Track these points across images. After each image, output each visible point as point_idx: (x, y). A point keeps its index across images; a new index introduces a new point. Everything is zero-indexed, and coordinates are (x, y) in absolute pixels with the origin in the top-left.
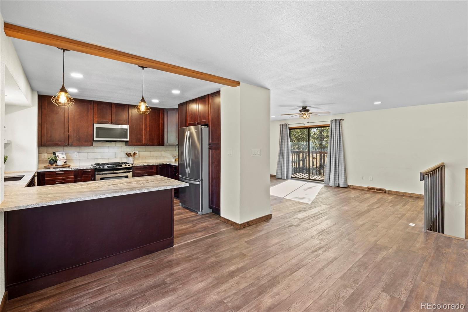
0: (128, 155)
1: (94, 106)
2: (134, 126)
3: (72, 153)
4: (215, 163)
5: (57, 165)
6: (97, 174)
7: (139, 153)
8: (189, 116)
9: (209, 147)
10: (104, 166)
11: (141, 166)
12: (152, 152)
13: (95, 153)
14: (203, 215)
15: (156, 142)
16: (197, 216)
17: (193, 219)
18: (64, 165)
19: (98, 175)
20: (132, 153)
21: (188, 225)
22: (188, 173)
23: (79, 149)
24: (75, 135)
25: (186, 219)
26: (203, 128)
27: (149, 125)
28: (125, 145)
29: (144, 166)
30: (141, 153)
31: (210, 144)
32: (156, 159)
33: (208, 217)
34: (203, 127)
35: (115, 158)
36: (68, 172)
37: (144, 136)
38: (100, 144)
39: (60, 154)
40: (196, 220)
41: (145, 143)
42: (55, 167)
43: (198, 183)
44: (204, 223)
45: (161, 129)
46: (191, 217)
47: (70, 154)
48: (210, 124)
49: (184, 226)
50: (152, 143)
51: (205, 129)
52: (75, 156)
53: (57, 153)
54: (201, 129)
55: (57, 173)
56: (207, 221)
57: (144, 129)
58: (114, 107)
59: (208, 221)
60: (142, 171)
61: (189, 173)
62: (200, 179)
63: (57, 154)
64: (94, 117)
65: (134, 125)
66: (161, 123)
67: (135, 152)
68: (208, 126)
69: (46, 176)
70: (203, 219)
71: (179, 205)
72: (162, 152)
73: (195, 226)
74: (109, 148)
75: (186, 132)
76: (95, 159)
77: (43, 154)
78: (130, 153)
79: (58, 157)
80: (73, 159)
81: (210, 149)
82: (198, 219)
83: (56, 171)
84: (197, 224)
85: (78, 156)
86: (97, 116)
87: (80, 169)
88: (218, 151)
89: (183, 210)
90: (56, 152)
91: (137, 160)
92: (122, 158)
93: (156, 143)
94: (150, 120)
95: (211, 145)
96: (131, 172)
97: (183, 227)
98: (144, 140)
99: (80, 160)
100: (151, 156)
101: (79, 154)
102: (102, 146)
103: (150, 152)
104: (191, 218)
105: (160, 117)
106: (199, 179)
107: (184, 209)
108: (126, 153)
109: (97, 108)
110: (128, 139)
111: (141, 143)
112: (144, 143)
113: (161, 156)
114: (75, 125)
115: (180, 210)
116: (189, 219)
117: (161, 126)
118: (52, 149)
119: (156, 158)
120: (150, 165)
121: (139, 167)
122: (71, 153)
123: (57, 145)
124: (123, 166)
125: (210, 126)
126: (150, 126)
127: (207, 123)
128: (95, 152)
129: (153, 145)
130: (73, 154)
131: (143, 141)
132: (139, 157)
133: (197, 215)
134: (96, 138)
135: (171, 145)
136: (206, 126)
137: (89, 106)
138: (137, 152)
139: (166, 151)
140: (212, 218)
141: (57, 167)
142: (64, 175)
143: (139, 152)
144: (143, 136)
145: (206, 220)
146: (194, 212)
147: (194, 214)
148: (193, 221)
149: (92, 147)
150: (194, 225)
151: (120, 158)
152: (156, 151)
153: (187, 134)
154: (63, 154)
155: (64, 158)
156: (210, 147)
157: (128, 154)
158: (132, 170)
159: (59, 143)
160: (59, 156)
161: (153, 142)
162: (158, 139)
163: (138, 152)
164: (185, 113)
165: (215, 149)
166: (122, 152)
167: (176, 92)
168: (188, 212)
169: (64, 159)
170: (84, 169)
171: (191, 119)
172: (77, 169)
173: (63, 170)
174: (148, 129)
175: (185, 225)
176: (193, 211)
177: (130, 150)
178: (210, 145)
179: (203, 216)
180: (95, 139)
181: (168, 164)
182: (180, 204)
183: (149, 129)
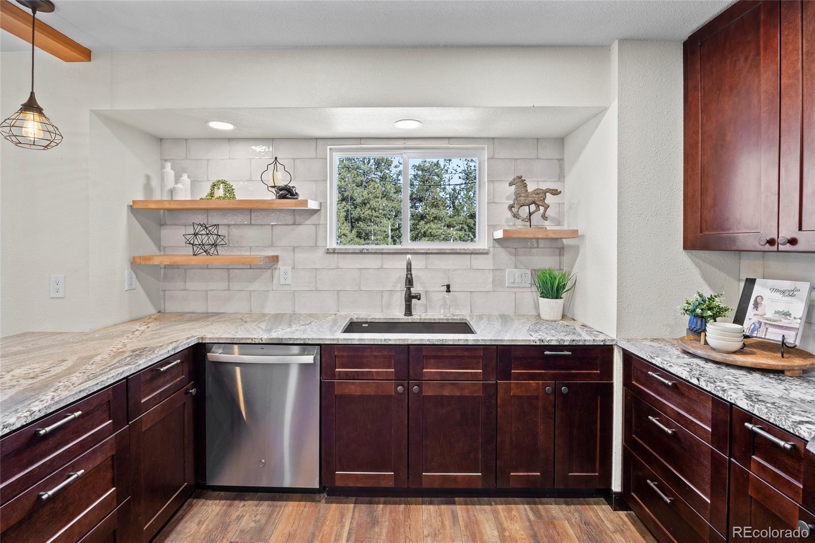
5: (708, 345)
39: (776, 289)
53: (763, 285)
69: (634, 369)
90: (758, 281)
142: (679, 399)
154: (792, 293)
155: (788, 315)
169: (786, 323)
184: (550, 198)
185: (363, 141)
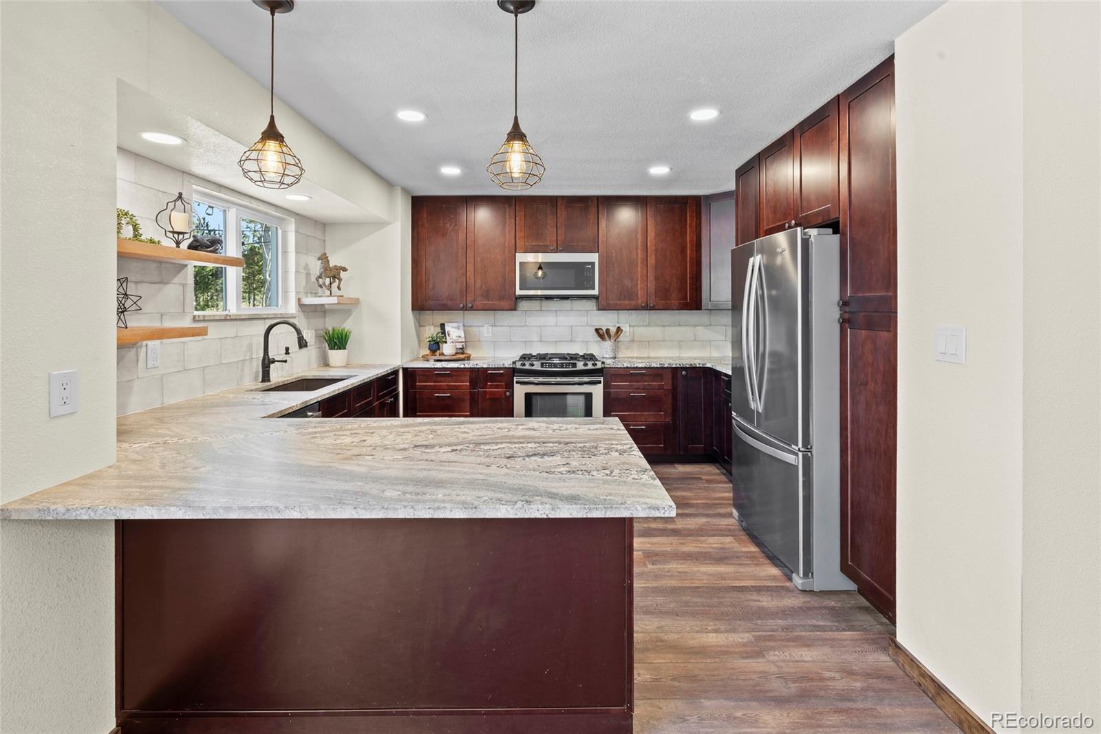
0: (602, 334)
1: (517, 209)
2: (614, 255)
3: (479, 326)
4: (871, 386)
5: (442, 354)
6: (517, 383)
7: (632, 329)
8: (768, 201)
9: (841, 316)
10: (534, 363)
11: (627, 367)
12: (666, 328)
13: (525, 328)
14: (811, 592)
15: (675, 298)
16: (787, 590)
17: (766, 602)
18: (456, 353)
19: (519, 385)
20: (613, 330)
21: (733, 630)
22: (757, 412)
23: (493, 316)
24: (479, 282)
25: (735, 594)
26: (812, 239)
27: (654, 248)
28: (595, 308)
29: (637, 368)
30: (636, 328)
31: (844, 303)
32: (680, 347)
33: (834, 613)
34: (813, 232)
35: (571, 341)
36: (457, 371)
37: (639, 282)
38: (535, 304)
39: (453, 327)
40: (773, 614)
41: (642, 302)
42: (438, 357)
43: (790, 458)
44: (807, 644)
45: (690, 258)
46: (759, 589)
47: (475, 329)
48: (845, 221)
49: (716, 631)
50: (663, 302)
51: (825, 244)
52: (486, 335)
53: (448, 326)
54: (806, 243)
55: (437, 374)
56: (825, 641)
57: (641, 263)
58: (563, 207)
59: (831, 643)
60: (630, 382)
61: (760, 411)
62: (800, 445)
63: (447, 329)
64: (517, 237)
65: (614, 252)
66: (691, 241)
67: (619, 328)
68: (836, 231)
69: (418, 377)
70: (810, 622)
71: (730, 515)
72: (698, 328)
73: (760, 654)
74: (556, 316)
75: (751, 260)
76: (525, 342)
77: (427, 328)
78: (608, 330)
79: (449, 334)
80: (481, 339)
81: (846, 322)
82: (784, 613)
83: (434, 368)
84: (771, 638)
85: (490, 334)
86: (523, 235)
87: (482, 368)
88: (885, 334)
89: (739, 541)
90: (446, 324)
91: (627, 349)
92: (587, 342)
93: (676, 302)
94: (657, 235)
95: (853, 307)
96: (600, 382)
97: (712, 639)
98: (639, 292)
99: (495, 344)
100: (664, 341)
101: (494, 328)
102: (541, 310)
103: (663, 328)
104: (755, 596)
105: (688, 222)
106: (797, 445)
107: (745, 538)
108: (597, 330)
109: (523, 213)
110: (595, 292)
111: (633, 303)
112: (640, 301)
113: (695, 340)
114: (479, 259)
115: (728, 539)
116: (749, 597)
117: (691, 250)
118: (440, 317)
119: (680, 344)
120: (654, 368)
121: (622, 372)
122: (476, 326)
123: (445, 308)
124: (580, 366)
125: (845, 226)
126: (656, 250)
127: (833, 216)
128: (526, 326)
129: (666, 308)
130: (481, 329)
131: (637, 295)
132: (633, 341)
133: (788, 584)
134: (520, 289)
135: (721, 307)
136: (830, 230)
137: (508, 210)
138: (625, 328)
139: (710, 325)
140: (851, 629)
141: (442, 358)
142: (450, 379)
143: (633, 326)
144: (637, 281)
145: (823, 629)
146: (776, 566)
147: (774, 578)
148: (763, 613)
149: (513, 312)
150: (758, 639)
151: (583, 341)
152: (679, 325)
153: (753, 266)
154: (458, 328)
155: (460, 337)
156: (847, 316)
157: (601, 332)
158: (602, 379)
159: (449, 303)
160: (451, 333)
161: (665, 300)
162: (682, 289)
163: (630, 326)
164: (756, 196)
165: (870, 325)
166: (587, 325)
167: (704, 115)
168: (751, 556)
169: (460, 340)
170: (491, 366)
171: (775, 212)
172: (475, 366)
173: (448, 366)
174: (652, 261)
175: (723, 628)
176: (773, 559)
177: (608, 320)
178: (847, 309)
179: (814, 602)
180: (519, 292)
181: (709, 365)
182: (735, 513)
183: (654, 262)
184: (342, 274)
185: (222, 189)
